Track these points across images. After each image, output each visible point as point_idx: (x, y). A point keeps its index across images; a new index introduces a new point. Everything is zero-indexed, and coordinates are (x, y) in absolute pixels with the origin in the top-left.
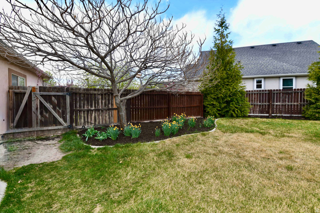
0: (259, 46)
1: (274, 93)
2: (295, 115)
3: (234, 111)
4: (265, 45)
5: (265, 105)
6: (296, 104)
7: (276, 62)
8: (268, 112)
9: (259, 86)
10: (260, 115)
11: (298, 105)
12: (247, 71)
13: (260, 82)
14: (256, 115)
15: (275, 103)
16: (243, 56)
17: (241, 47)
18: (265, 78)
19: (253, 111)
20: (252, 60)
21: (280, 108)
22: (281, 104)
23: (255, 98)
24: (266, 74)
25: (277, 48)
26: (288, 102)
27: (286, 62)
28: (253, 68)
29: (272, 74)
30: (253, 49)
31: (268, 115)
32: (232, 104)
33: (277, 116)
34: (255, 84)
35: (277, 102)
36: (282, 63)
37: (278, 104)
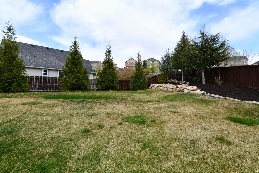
0: (53, 49)
1: (47, 79)
2: (57, 90)
3: (14, 88)
4: (56, 49)
5: (42, 85)
6: (57, 85)
7: (58, 61)
8: (43, 89)
9: (45, 74)
10: (38, 91)
11: (58, 85)
12: (38, 64)
13: (46, 71)
14: (36, 91)
15: (47, 84)
16: (39, 52)
17: (41, 46)
18: (49, 70)
19: (34, 89)
20: (45, 57)
21: (49, 87)
22: (50, 84)
23: (35, 81)
24: (49, 68)
25: (62, 53)
26: (54, 84)
27: (63, 62)
28: (42, 63)
29: (52, 68)
30: (48, 50)
31: (43, 91)
32: (14, 84)
33: (48, 91)
34: (43, 73)
35: (48, 84)
36: (61, 63)
37: (49, 84)
